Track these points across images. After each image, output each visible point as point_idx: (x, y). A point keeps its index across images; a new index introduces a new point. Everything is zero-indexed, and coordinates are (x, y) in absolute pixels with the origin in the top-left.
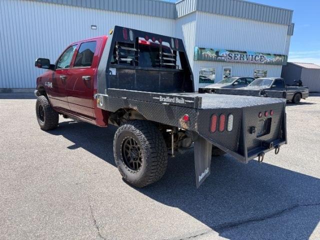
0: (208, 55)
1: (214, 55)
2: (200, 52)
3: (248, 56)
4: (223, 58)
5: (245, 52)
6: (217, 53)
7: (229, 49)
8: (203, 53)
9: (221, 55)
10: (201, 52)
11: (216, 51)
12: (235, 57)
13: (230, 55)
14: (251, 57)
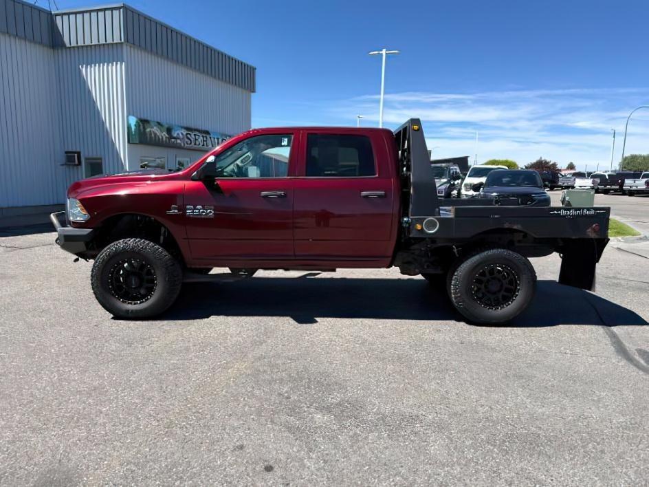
0: (155, 134)
1: (165, 135)
2: (142, 127)
3: (212, 139)
4: (179, 141)
5: (207, 133)
6: (169, 130)
7: (185, 126)
8: (148, 130)
9: (175, 135)
10: (144, 128)
11: (166, 126)
12: (196, 140)
13: (188, 136)
14: (216, 140)
